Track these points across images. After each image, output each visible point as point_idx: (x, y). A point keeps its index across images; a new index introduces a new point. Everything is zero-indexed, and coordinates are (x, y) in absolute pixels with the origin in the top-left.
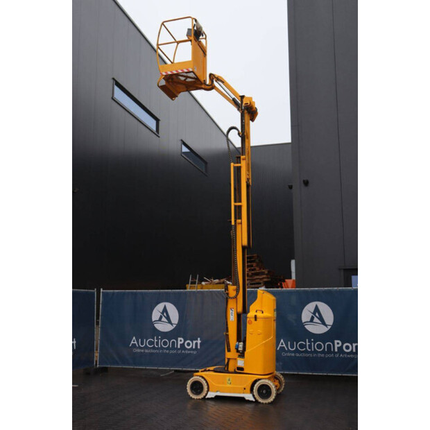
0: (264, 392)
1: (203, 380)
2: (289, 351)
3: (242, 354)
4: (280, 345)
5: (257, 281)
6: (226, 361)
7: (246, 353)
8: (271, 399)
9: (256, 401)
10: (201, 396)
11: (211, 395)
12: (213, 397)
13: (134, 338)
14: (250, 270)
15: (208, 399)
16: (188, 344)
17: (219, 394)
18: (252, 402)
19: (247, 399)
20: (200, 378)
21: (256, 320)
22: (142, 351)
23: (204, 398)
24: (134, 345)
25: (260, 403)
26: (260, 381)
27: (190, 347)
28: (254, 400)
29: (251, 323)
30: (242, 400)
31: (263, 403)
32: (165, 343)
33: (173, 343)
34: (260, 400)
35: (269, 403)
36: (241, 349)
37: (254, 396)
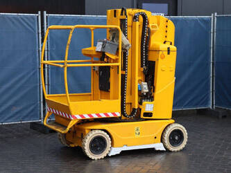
1: (106, 134)
10: (103, 155)
11: (115, 151)
15: (112, 156)
18: (162, 152)
19: (157, 149)
20: (103, 132)
21: (169, 54)
23: (107, 157)
30: (151, 152)
31: (174, 152)
34: (172, 149)
35: (181, 150)
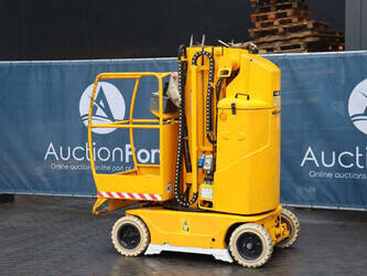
0: (249, 246)
2: (322, 168)
3: (209, 178)
4: (306, 158)
5: (294, 42)
6: (185, 188)
7: (215, 174)
8: (262, 260)
9: (235, 263)
12: (158, 252)
13: (51, 145)
14: (281, 23)
16: (144, 156)
17: (168, 248)
22: (66, 167)
24: (51, 157)
25: (241, 265)
26: (242, 227)
27: (147, 160)
28: (231, 261)
29: (225, 119)
32: (104, 154)
33: (118, 153)
36: (207, 167)
37: (230, 253)
